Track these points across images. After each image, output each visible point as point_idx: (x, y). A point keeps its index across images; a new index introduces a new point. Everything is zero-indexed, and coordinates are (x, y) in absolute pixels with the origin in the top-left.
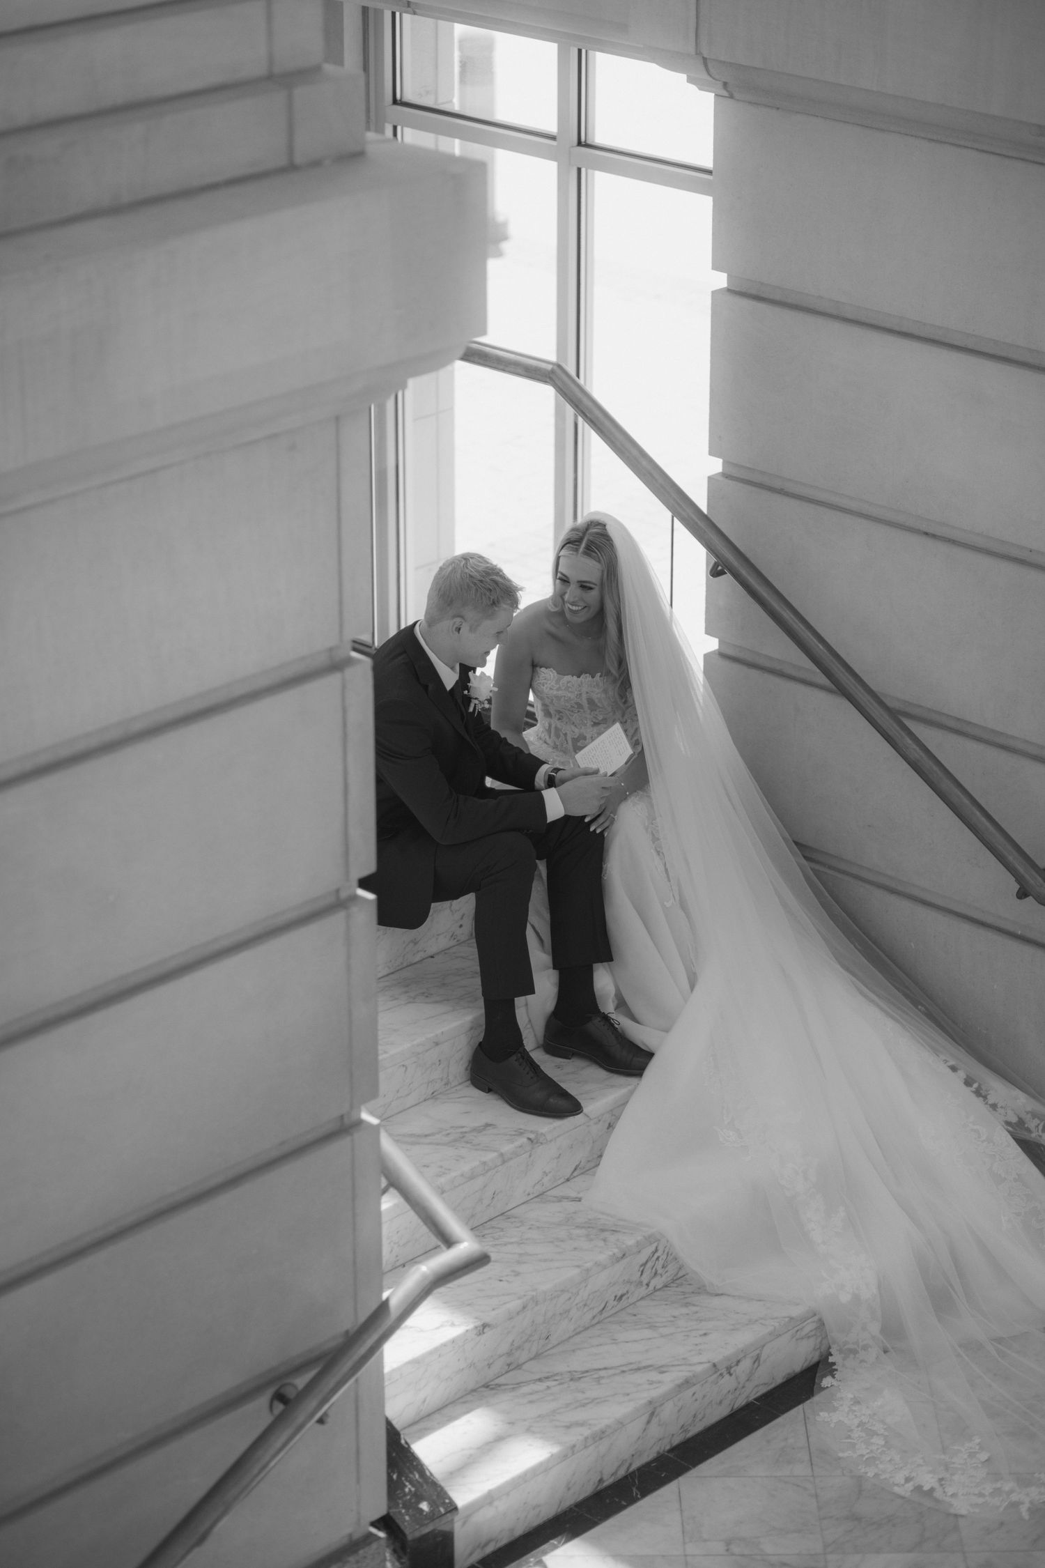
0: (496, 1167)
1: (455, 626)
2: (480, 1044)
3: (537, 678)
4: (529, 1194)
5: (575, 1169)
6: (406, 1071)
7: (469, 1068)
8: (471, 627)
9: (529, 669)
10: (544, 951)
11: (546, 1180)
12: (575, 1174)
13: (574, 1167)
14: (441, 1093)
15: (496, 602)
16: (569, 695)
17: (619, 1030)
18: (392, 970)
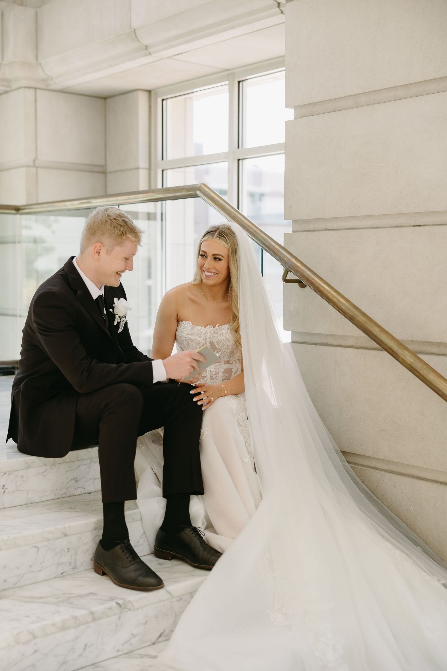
0: (87, 623)
1: (96, 249)
2: (101, 541)
3: (180, 328)
4: (118, 651)
5: (160, 636)
6: (38, 552)
7: (93, 559)
8: (107, 251)
9: (175, 322)
10: (160, 487)
11: (134, 641)
12: (160, 639)
13: (158, 634)
14: (69, 574)
15: (124, 233)
16: (199, 339)
17: (204, 538)
18: (57, 497)
